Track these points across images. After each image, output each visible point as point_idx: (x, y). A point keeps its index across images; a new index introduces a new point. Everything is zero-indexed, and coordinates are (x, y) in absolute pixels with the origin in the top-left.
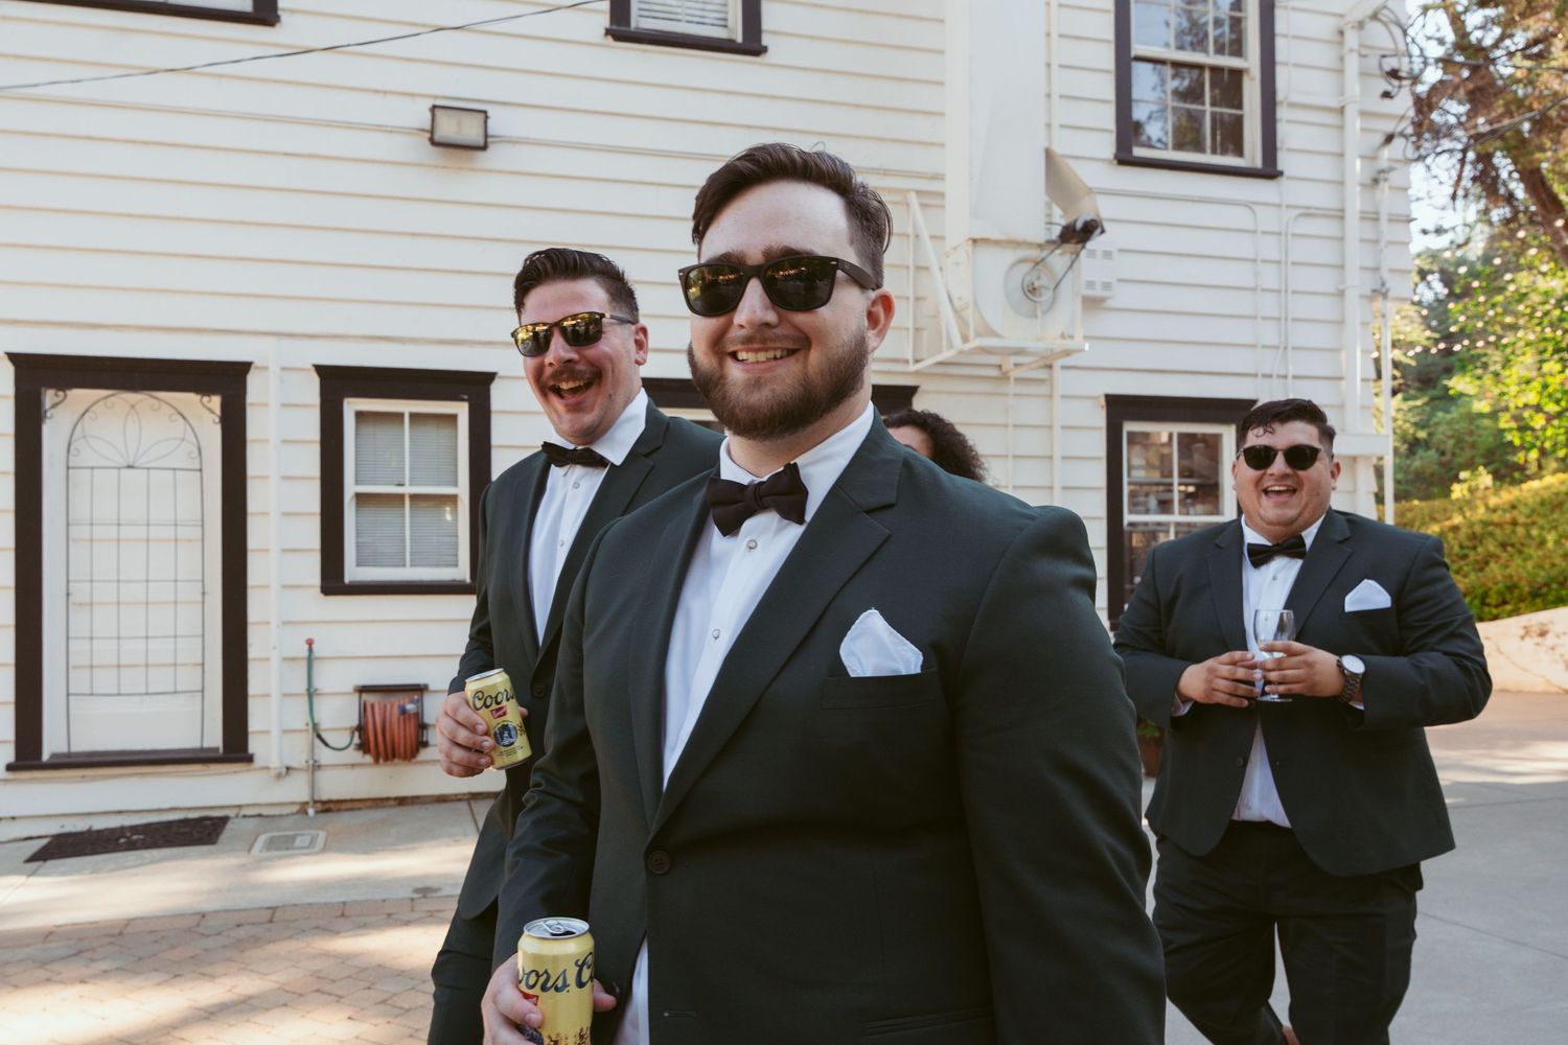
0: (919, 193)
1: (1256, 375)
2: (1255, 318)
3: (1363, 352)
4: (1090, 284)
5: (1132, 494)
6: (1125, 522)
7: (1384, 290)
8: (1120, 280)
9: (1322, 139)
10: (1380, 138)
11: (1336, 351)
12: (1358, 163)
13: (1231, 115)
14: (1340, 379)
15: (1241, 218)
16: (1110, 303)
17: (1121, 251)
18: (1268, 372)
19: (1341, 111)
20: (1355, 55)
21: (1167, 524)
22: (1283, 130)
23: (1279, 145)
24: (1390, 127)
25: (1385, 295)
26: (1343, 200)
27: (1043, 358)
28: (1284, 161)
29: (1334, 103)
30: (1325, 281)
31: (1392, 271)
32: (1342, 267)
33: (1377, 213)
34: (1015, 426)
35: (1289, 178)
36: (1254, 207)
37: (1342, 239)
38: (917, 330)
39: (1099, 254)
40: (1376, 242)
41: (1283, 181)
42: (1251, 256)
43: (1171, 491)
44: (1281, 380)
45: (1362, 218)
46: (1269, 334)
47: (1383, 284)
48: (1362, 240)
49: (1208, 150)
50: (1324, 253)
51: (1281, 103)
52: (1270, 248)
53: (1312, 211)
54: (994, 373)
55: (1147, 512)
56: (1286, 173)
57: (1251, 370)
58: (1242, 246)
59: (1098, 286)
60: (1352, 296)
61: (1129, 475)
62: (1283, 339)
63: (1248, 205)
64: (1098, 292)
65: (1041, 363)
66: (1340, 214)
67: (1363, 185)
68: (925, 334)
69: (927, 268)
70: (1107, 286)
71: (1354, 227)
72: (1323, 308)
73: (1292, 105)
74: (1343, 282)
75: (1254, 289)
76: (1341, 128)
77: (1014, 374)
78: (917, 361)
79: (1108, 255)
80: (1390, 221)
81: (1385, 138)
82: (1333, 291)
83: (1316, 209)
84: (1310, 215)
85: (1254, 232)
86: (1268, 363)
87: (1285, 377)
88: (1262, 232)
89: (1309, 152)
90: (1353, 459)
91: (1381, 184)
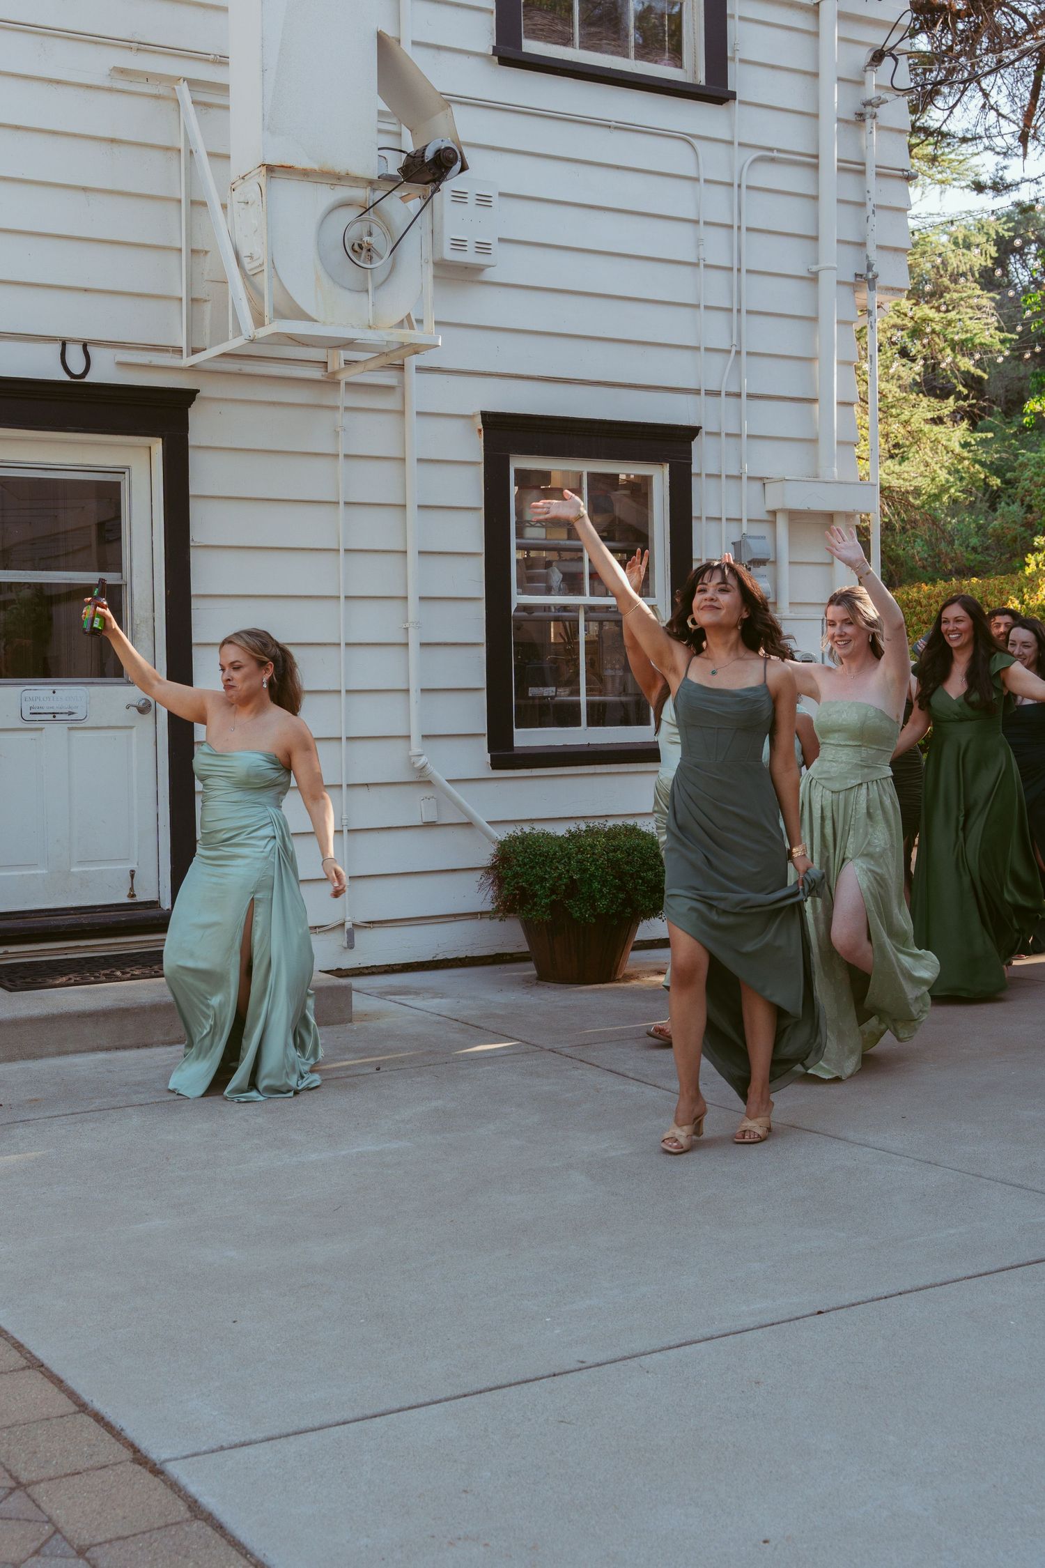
0: (192, 83)
1: (697, 392)
2: (697, 306)
3: (840, 363)
4: (459, 244)
5: (526, 564)
6: (514, 607)
7: (871, 276)
8: (501, 240)
9: (789, 50)
10: (865, 55)
11: (810, 360)
12: (836, 85)
14: (814, 401)
15: (674, 156)
16: (489, 275)
17: (501, 194)
18: (713, 387)
19: (818, 9)
21: (576, 608)
22: (736, 32)
23: (729, 54)
24: (877, 38)
25: (871, 283)
26: (816, 141)
27: (383, 353)
28: (737, 78)
30: (791, 258)
31: (880, 247)
32: (815, 239)
33: (863, 164)
34: (346, 456)
35: (742, 102)
36: (696, 143)
37: (815, 198)
38: (194, 300)
39: (471, 199)
40: (862, 205)
41: (735, 106)
42: (691, 215)
43: (581, 559)
44: (732, 400)
45: (840, 169)
46: (716, 332)
47: (870, 268)
48: (841, 202)
49: (632, 53)
50: (788, 216)
52: (717, 206)
53: (775, 154)
54: (316, 373)
55: (548, 591)
56: (740, 96)
57: (691, 385)
58: (678, 200)
59: (471, 247)
60: (828, 281)
61: (520, 534)
62: (734, 342)
63: (686, 138)
64: (469, 257)
65: (383, 361)
66: (812, 163)
67: (839, 120)
68: (208, 308)
69: (204, 204)
70: (483, 248)
71: (831, 182)
72: (788, 297)
74: (817, 263)
75: (696, 265)
76: (816, 35)
77: (345, 377)
78: (194, 351)
79: (484, 200)
80: (878, 174)
81: (871, 54)
82: (804, 273)
83: (779, 151)
84: (773, 160)
85: (696, 180)
86: (715, 373)
87: (739, 395)
88: (706, 181)
89: (773, 67)
90: (830, 517)
91: (869, 121)
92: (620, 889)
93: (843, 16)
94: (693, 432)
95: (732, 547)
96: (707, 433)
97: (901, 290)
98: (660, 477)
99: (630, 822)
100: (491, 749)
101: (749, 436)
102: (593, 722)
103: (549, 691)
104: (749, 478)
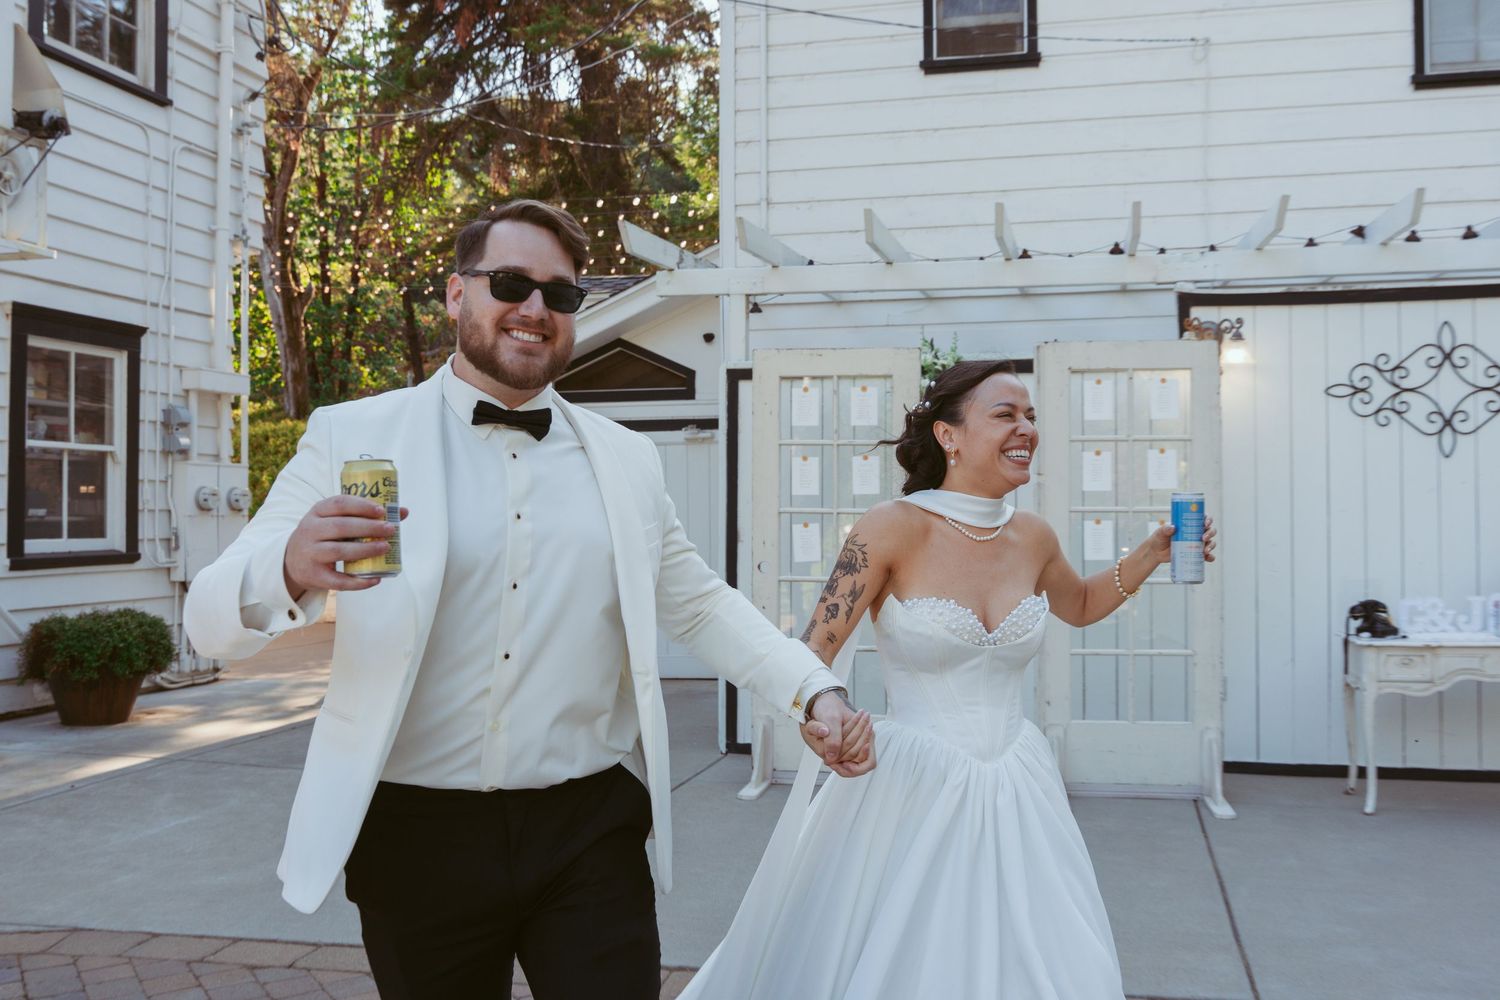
1: (144, 302)
2: (145, 243)
6: (27, 446)
7: (244, 237)
9: (203, 79)
10: (244, 93)
11: (206, 288)
12: (231, 110)
13: (127, 28)
14: (211, 316)
15: (133, 137)
18: (155, 301)
19: (217, 56)
20: (232, 7)
21: (61, 452)
22: (173, 60)
23: (169, 74)
24: (256, 85)
25: (245, 243)
26: (216, 143)
28: (174, 90)
29: (211, 46)
30: (198, 218)
31: (251, 220)
32: (214, 208)
33: (241, 163)
35: (176, 109)
36: (146, 128)
37: (214, 181)
40: (238, 190)
41: (170, 111)
42: (144, 180)
43: (68, 416)
44: (165, 310)
45: (231, 165)
46: (157, 262)
47: (244, 232)
48: (232, 187)
49: (107, 59)
50: (197, 189)
51: (173, 32)
52: (158, 176)
53: (192, 147)
56: (175, 104)
57: (141, 298)
58: (134, 166)
60: (224, 237)
62: (167, 270)
63: (143, 127)
66: (214, 157)
67: (233, 134)
71: (225, 173)
72: (196, 244)
73: (181, 38)
74: (214, 223)
75: (145, 214)
76: (217, 73)
80: (251, 173)
81: (250, 94)
82: (206, 229)
83: (196, 146)
84: (191, 150)
85: (147, 156)
86: (154, 291)
87: (167, 308)
88: (155, 158)
89: (192, 88)
90: (218, 396)
91: (245, 136)
92: (148, 652)
93: (237, 67)
94: (142, 330)
95: (162, 414)
96: (151, 333)
97: (257, 249)
98: (120, 362)
99: (130, 606)
100: (9, 555)
101: (176, 337)
102: (71, 535)
103: (42, 512)
104: (175, 366)
